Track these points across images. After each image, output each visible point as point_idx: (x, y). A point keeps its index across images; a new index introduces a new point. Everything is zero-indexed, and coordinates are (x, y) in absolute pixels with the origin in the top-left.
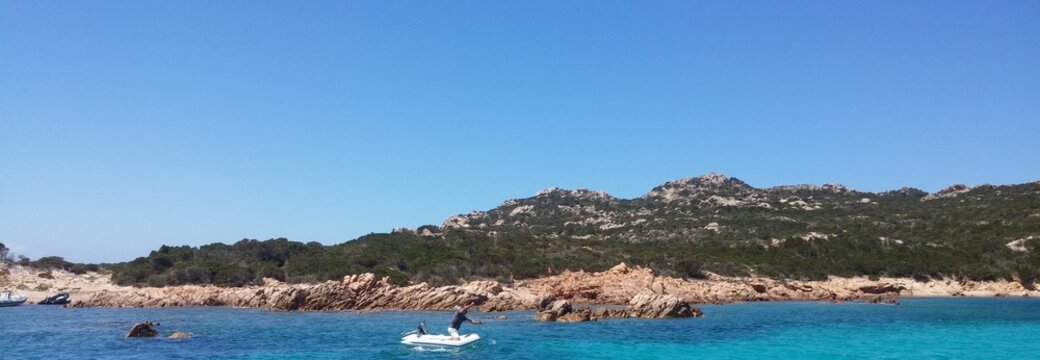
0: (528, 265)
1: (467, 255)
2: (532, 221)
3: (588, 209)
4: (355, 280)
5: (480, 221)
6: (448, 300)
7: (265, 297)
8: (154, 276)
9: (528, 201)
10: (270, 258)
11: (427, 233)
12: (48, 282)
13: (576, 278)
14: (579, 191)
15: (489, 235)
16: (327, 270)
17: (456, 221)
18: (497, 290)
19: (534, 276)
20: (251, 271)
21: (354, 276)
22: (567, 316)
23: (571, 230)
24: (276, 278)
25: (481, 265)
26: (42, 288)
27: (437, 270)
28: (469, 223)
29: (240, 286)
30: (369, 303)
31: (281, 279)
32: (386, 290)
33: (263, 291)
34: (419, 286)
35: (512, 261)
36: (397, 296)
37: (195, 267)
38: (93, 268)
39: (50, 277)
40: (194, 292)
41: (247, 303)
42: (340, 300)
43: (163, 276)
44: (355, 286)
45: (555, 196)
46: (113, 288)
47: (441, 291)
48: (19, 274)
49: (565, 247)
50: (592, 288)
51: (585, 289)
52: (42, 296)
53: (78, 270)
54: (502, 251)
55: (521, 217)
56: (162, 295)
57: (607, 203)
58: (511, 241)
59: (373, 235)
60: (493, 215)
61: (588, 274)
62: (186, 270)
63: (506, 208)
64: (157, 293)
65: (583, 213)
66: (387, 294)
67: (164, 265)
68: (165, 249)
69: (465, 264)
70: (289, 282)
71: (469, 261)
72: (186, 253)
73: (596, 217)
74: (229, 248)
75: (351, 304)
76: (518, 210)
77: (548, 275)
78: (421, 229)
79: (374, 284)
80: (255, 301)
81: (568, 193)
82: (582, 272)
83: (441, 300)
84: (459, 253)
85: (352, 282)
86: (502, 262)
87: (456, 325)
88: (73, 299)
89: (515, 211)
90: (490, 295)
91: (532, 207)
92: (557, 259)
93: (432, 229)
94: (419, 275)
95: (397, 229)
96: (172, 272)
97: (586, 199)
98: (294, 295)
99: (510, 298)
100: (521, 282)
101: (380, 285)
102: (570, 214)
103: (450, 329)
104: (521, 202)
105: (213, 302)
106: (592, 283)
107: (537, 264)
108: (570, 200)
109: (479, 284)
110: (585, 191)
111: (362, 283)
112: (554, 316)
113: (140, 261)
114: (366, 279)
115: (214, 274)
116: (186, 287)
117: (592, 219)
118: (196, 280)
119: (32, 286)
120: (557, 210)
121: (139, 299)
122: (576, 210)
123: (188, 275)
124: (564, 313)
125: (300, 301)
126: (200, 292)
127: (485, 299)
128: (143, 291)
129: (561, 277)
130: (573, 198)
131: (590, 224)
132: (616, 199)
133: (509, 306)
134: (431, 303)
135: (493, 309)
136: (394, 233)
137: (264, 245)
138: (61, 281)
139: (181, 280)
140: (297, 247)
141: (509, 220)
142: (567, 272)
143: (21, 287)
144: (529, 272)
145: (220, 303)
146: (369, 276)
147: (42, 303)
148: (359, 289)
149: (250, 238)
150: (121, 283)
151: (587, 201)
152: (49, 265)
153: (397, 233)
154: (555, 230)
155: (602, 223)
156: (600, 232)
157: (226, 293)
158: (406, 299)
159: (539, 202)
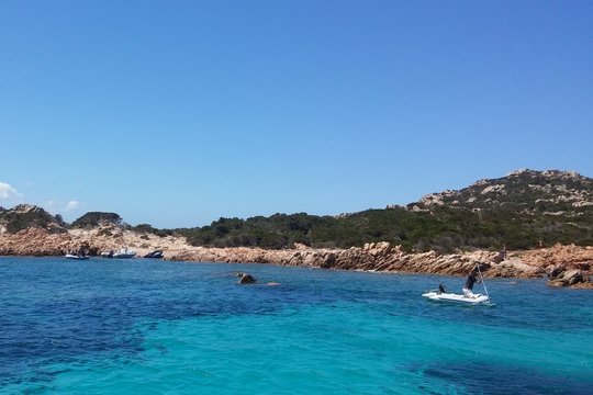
0: (518, 238)
1: (458, 228)
2: (503, 198)
3: (559, 188)
4: (374, 247)
5: (453, 198)
6: (455, 266)
7: (301, 258)
8: (216, 240)
9: (499, 181)
10: (297, 228)
11: (416, 209)
12: (147, 242)
13: (569, 251)
14: (550, 172)
15: (473, 211)
16: (343, 239)
17: (431, 198)
18: (498, 260)
19: (525, 248)
20: (287, 238)
21: (372, 244)
22: (579, 285)
23: (542, 207)
24: (304, 243)
25: (473, 236)
26: (145, 246)
27: (435, 240)
28: (443, 201)
29: (278, 249)
30: (387, 266)
31: (308, 245)
32: (400, 256)
33: (299, 254)
34: (428, 254)
35: (503, 234)
36: (410, 261)
37: (246, 234)
38: (169, 232)
39: (148, 239)
40: (247, 252)
41: (288, 262)
42: (362, 262)
43: (223, 240)
44: (374, 252)
45: (525, 176)
46: (189, 248)
47: (448, 258)
48: (129, 237)
49: (549, 222)
50: (586, 260)
51: (577, 261)
52: (145, 252)
53: (163, 234)
54: (491, 226)
55: (493, 195)
56: (225, 254)
57: (579, 183)
58: (495, 216)
59: (371, 210)
60: (465, 193)
61: (579, 248)
62: (240, 236)
63: (478, 188)
64: (222, 252)
65: (554, 191)
66: (401, 259)
67: (222, 232)
68: (222, 220)
69: (459, 236)
70: (315, 247)
71: (462, 234)
72: (237, 223)
73: (568, 195)
74: (268, 220)
75: (372, 266)
76: (490, 189)
77: (539, 248)
78: (411, 206)
79: (389, 251)
80: (294, 261)
81: (538, 173)
82: (573, 245)
83: (449, 266)
84: (451, 226)
85: (372, 249)
86: (492, 234)
87: (470, 287)
88: (165, 254)
89: (487, 190)
90: (492, 264)
91: (503, 186)
92: (545, 233)
93: (420, 205)
94: (420, 244)
95: (390, 206)
96: (229, 237)
97: (557, 179)
98: (326, 257)
99: (512, 267)
100: (513, 253)
101: (394, 252)
102: (541, 192)
103: (465, 290)
104: (493, 182)
105: (261, 260)
106: (584, 256)
107: (528, 237)
108: (540, 179)
109: (482, 254)
110: (556, 172)
111: (380, 250)
112: (566, 283)
113: (206, 228)
114: (383, 246)
115: (260, 239)
116: (241, 248)
117: (563, 197)
118: (247, 243)
119: (138, 245)
120: (528, 188)
121: (211, 256)
122: (547, 188)
123: (241, 239)
124: (575, 282)
125: (331, 262)
126: (252, 253)
127: (489, 266)
128: (211, 250)
129: (553, 250)
130: (543, 178)
131: (561, 202)
132: (587, 179)
133: (511, 274)
134: (440, 268)
135: (498, 275)
136: (388, 209)
137: (292, 217)
138: (155, 243)
139: (237, 244)
140: (316, 219)
141: (480, 198)
142: (559, 246)
143: (131, 245)
144: (522, 244)
145: (266, 262)
146: (385, 244)
147: (146, 257)
148: (377, 255)
149: (281, 213)
150: (194, 245)
151: (559, 181)
152: (144, 229)
153: (391, 209)
154: (526, 206)
155: (575, 201)
156: (573, 208)
157: (269, 254)
158: (418, 264)
159: (509, 182)
